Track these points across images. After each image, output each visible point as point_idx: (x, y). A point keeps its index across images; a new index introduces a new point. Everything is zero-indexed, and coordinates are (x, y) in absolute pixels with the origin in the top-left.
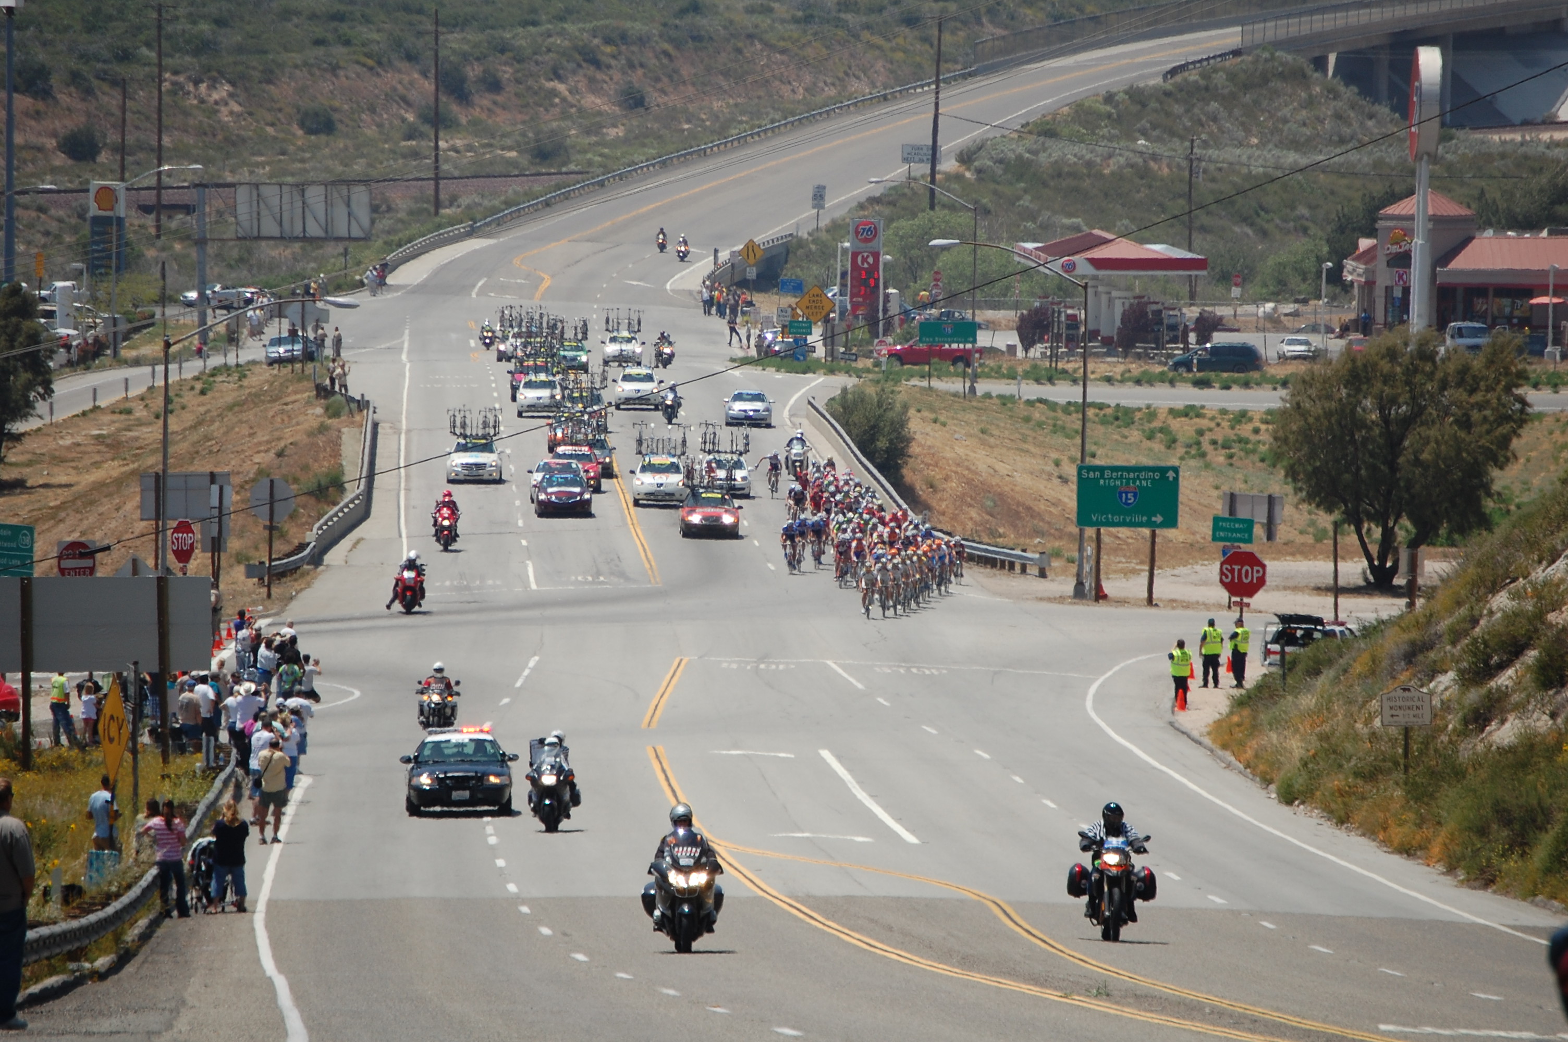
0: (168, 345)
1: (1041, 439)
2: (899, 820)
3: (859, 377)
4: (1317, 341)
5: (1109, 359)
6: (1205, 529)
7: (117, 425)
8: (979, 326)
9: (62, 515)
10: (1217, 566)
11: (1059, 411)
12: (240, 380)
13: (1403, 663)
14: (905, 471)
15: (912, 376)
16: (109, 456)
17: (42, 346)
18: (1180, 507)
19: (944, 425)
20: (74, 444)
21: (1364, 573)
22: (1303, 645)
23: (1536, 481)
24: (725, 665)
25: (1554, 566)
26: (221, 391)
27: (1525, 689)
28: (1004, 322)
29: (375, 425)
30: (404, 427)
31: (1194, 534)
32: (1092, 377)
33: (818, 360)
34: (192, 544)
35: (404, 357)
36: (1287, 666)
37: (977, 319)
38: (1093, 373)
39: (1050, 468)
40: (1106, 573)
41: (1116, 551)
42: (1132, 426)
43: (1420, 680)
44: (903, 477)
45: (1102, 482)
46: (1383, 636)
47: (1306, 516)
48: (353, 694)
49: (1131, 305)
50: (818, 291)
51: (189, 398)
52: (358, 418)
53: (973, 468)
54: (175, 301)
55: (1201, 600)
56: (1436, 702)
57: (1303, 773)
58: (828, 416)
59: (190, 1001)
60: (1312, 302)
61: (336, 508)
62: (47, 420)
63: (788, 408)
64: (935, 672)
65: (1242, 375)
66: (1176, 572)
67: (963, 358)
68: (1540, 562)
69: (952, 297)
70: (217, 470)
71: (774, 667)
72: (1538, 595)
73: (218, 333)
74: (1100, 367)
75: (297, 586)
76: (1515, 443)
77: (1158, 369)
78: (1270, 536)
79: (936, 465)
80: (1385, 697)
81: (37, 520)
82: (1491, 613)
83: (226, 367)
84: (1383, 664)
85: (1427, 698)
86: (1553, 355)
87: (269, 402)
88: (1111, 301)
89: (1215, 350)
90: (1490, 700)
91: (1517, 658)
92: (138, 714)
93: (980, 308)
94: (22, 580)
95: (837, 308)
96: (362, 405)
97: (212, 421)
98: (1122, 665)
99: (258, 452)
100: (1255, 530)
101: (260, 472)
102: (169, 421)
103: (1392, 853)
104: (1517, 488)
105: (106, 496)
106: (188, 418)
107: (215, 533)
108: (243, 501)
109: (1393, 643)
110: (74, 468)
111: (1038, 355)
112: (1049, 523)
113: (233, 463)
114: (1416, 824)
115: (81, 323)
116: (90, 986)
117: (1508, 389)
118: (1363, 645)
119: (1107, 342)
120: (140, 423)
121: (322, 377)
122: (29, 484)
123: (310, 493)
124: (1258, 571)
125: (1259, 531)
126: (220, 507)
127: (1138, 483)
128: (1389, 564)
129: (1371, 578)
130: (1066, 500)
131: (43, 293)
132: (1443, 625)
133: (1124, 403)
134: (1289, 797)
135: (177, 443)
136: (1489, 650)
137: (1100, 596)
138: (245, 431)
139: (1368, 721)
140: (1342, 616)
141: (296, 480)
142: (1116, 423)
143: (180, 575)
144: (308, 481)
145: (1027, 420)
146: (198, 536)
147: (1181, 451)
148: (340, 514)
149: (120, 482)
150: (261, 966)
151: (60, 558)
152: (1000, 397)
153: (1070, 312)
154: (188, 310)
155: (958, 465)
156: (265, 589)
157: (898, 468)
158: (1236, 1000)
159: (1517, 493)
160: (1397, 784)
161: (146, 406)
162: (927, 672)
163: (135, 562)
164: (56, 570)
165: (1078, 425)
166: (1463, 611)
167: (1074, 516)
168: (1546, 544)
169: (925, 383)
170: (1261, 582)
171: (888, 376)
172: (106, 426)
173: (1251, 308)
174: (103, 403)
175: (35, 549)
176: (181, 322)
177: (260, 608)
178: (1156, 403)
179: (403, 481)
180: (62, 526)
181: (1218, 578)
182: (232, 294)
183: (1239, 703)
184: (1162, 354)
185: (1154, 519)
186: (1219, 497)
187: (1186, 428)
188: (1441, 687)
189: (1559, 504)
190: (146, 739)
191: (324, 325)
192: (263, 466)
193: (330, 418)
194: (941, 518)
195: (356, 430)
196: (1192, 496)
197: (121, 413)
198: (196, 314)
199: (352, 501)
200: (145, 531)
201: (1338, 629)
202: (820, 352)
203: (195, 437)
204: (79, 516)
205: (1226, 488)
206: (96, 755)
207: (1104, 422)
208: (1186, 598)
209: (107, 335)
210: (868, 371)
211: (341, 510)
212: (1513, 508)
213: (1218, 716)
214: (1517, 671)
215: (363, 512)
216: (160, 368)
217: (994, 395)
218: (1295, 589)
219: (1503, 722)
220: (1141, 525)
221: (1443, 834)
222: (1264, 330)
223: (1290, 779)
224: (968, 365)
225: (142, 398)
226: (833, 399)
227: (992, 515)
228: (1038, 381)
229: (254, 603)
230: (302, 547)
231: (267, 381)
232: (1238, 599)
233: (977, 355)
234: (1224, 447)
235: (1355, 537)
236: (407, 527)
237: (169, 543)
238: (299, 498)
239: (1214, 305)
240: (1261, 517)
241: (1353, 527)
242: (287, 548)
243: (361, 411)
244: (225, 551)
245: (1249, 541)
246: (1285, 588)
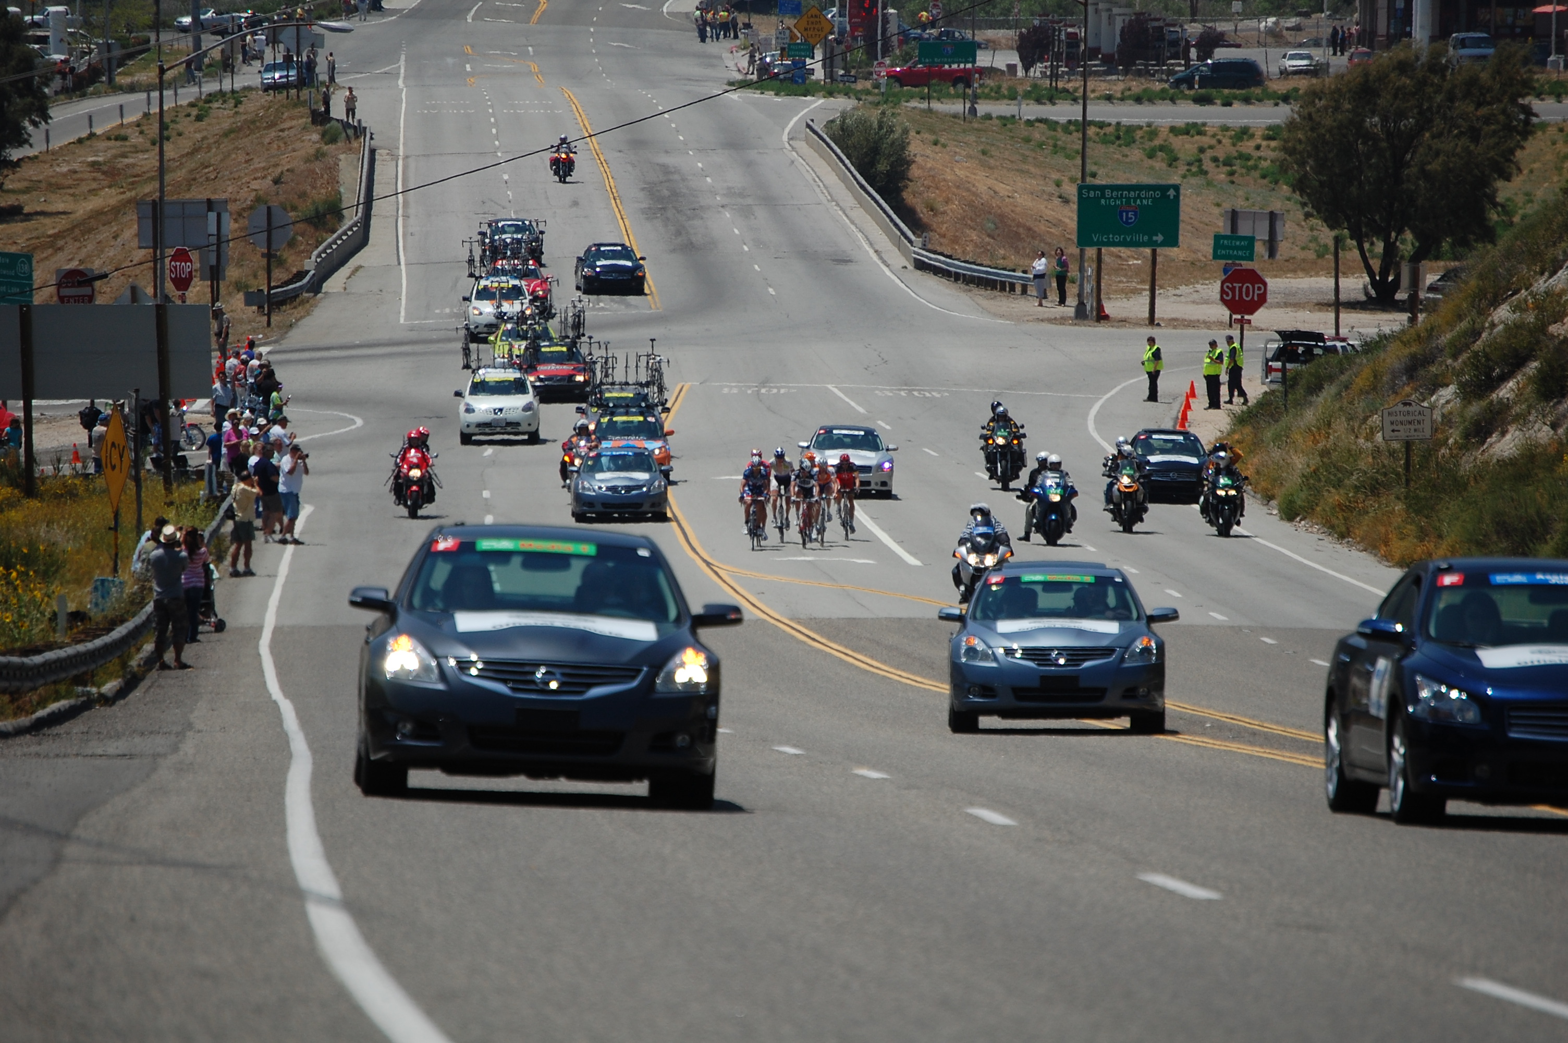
0: (162, 71)
1: (1042, 159)
2: (900, 543)
3: (859, 99)
4: (1320, 55)
5: (1109, 78)
6: (1206, 247)
7: (114, 151)
8: (979, 46)
9: (60, 243)
10: (1219, 283)
11: (1059, 130)
12: (236, 106)
13: (1404, 378)
14: (905, 195)
15: (912, 97)
16: (105, 183)
17: (35, 72)
18: (1182, 226)
19: (944, 146)
20: (69, 171)
21: (1365, 288)
22: (1305, 362)
23: (1539, 194)
24: (726, 390)
25: (1555, 277)
26: (218, 118)
27: (1526, 400)
28: (1004, 41)
29: (373, 152)
30: (401, 153)
31: (1195, 252)
32: (1092, 96)
33: (818, 82)
34: (190, 273)
35: (400, 82)
36: (1288, 382)
37: (976, 38)
38: (1093, 91)
39: (1051, 188)
40: (1108, 293)
41: (1117, 271)
42: (1133, 145)
43: (1422, 394)
44: (904, 200)
45: (1103, 201)
46: (1385, 351)
47: (1308, 232)
48: (355, 423)
49: (1130, 21)
50: (818, 13)
51: (185, 125)
52: (355, 144)
53: (974, 189)
54: (169, 27)
55: (1201, 318)
56: (1437, 416)
57: (1304, 488)
58: (828, 140)
59: (199, 725)
60: (1313, 16)
61: (335, 236)
62: (44, 148)
63: (787, 131)
64: (934, 394)
65: (1243, 92)
66: (1177, 292)
67: (964, 79)
68: (1542, 274)
69: (951, 17)
70: (213, 197)
71: (775, 391)
72: (1539, 307)
73: (213, 59)
74: (1098, 86)
75: (297, 313)
76: (1519, 154)
77: (1158, 86)
78: (1272, 253)
79: (937, 189)
80: (1386, 412)
81: (35, 249)
82: (1493, 325)
83: (221, 93)
84: (1384, 378)
85: (1428, 412)
86: (1556, 64)
87: (265, 128)
88: (1111, 18)
89: (1216, 66)
90: (1491, 411)
91: (1519, 369)
92: (140, 442)
93: (980, 28)
94: (21, 307)
95: (836, 29)
96: (359, 131)
97: (209, 148)
98: (1123, 385)
99: (255, 179)
100: (1256, 248)
101: (258, 199)
102: (165, 148)
103: (1393, 566)
104: (1520, 199)
105: (104, 225)
106: (185, 145)
107: (213, 262)
108: (241, 229)
109: (1393, 358)
110: (73, 195)
111: (1038, 74)
112: (1049, 244)
113: (230, 189)
114: (1415, 537)
115: (75, 49)
116: (99, 711)
117: (1513, 101)
118: (1365, 361)
119: (1108, 60)
120: (136, 150)
121: (316, 103)
122: (25, 211)
123: (308, 220)
124: (1259, 289)
125: (1260, 249)
126: (219, 235)
127: (1138, 202)
128: (1390, 279)
129: (1373, 293)
130: (1067, 221)
131: (36, 17)
132: (1445, 338)
133: (1125, 121)
134: (1290, 513)
135: (174, 171)
136: (1491, 363)
137: (1102, 317)
138: (242, 157)
139: (1369, 437)
140: (1343, 332)
141: (294, 208)
142: (1118, 142)
143: (179, 302)
144: (306, 208)
145: (1027, 140)
146: (197, 265)
147: (1183, 169)
148: (339, 242)
149: (116, 211)
150: (268, 691)
151: (59, 285)
152: (1001, 118)
153: (1070, 30)
154: (182, 35)
155: (958, 187)
156: (266, 318)
157: (899, 191)
158: (1235, 713)
159: (1520, 204)
160: (1398, 498)
161: (141, 132)
162: (928, 395)
163: (134, 289)
164: (55, 299)
165: (1078, 146)
166: (1464, 325)
167: (1074, 237)
168: (1549, 256)
169: (924, 105)
170: (1262, 300)
171: (887, 98)
172: (101, 153)
173: (1253, 23)
174: (99, 131)
175: (34, 278)
176: (176, 47)
177: (261, 336)
178: (1158, 121)
179: (401, 206)
180: (60, 255)
181: (1218, 296)
182: (227, 20)
183: (1240, 420)
184: (1162, 72)
185: (1155, 238)
186: (1221, 215)
187: (1187, 146)
188: (1442, 401)
189: (1562, 215)
190: (149, 465)
191: (320, 50)
192: (261, 193)
193: (326, 144)
194: (942, 240)
195: (353, 155)
196: (1194, 214)
197: (116, 139)
198: (190, 39)
199: (350, 229)
200: (143, 260)
201: (1339, 344)
202: (819, 74)
203: (191, 164)
204: (77, 244)
205: (1227, 206)
206: (100, 482)
207: (1105, 141)
208: (1186, 317)
209: (101, 60)
210: (868, 93)
211: (340, 238)
212: (1516, 219)
213: (1219, 434)
214: (1518, 383)
215: (361, 240)
216: (155, 94)
217: (994, 115)
218: (1297, 306)
219: (1503, 433)
220: (1144, 245)
221: (1444, 547)
222: (1265, 46)
223: (1292, 495)
224: (968, 85)
225: (138, 125)
226: (833, 121)
227: (993, 238)
228: (1039, 101)
229: (255, 331)
230: (301, 275)
231: (263, 107)
232: (1239, 317)
233: (977, 76)
234: (1225, 164)
235: (1356, 253)
236: (405, 255)
237: (167, 272)
238: (298, 225)
239: (1215, 21)
240: (1262, 234)
241: (1354, 243)
242: (285, 277)
243: (357, 137)
244: (224, 279)
245: (1250, 258)
246: (1286, 305)
